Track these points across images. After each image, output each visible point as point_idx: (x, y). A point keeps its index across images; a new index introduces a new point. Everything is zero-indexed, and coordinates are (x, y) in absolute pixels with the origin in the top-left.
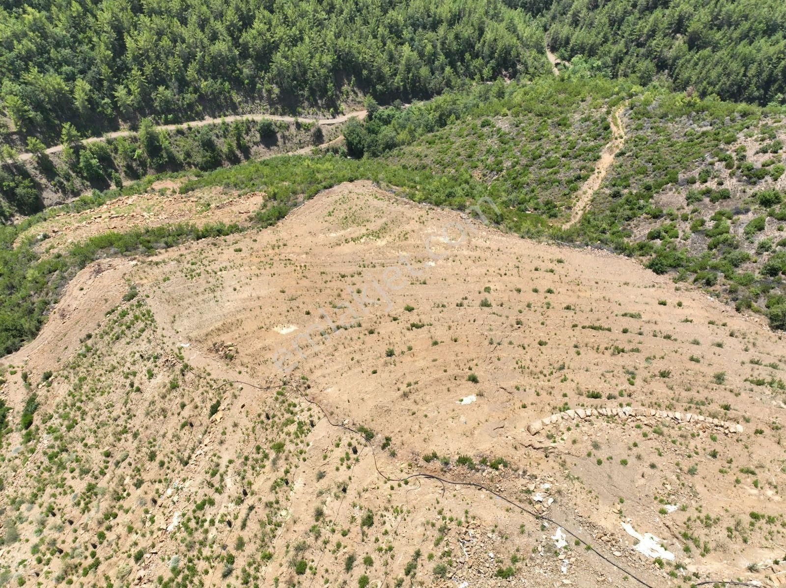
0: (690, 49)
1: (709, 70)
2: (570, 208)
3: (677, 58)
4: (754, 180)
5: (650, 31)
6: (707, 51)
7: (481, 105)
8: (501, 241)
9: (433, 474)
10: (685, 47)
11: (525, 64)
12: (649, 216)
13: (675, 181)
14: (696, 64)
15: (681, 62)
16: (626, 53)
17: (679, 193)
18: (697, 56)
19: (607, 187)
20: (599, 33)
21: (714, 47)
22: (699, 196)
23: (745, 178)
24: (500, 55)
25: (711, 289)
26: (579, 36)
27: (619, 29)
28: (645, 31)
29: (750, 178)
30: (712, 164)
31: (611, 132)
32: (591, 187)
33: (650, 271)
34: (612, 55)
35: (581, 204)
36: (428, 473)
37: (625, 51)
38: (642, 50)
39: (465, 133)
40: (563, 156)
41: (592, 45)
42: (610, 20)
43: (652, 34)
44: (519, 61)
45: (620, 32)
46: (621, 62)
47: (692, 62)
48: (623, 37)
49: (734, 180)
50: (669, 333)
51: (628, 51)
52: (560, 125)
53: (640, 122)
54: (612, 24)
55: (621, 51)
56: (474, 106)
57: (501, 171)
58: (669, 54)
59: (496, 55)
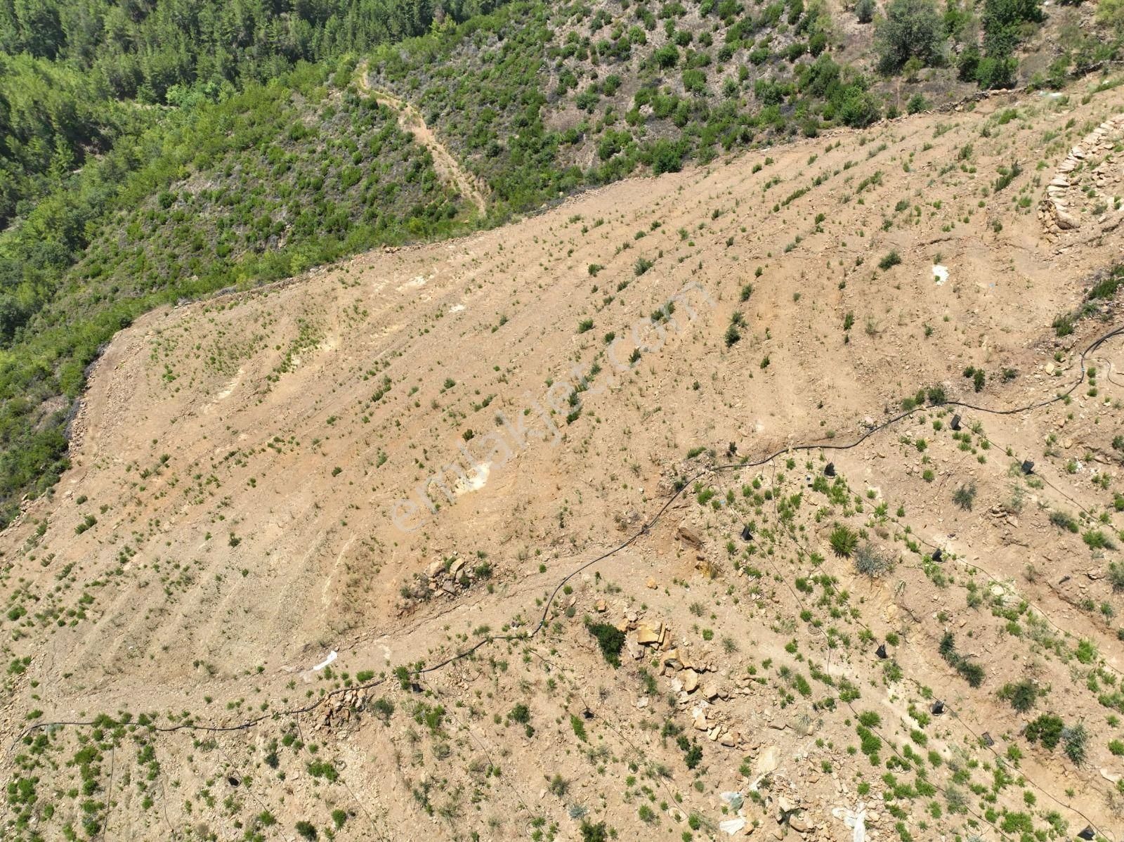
0: (313, 24)
1: (353, 41)
3: (304, 43)
5: (244, 20)
6: (332, 21)
7: (120, 188)
10: (306, 25)
11: (109, 124)
14: (334, 40)
15: (313, 44)
18: (326, 31)
20: (177, 48)
21: (338, 12)
24: (61, 123)
26: (150, 61)
27: (199, 33)
28: (239, 22)
34: (219, 69)
37: (231, 57)
38: (254, 49)
39: (146, 230)
41: (181, 66)
42: (180, 26)
43: (250, 25)
44: (97, 123)
45: (204, 37)
47: (326, 38)
48: (214, 41)
51: (235, 57)
54: (186, 29)
55: (227, 60)
56: (109, 195)
58: (292, 39)
59: (55, 125)
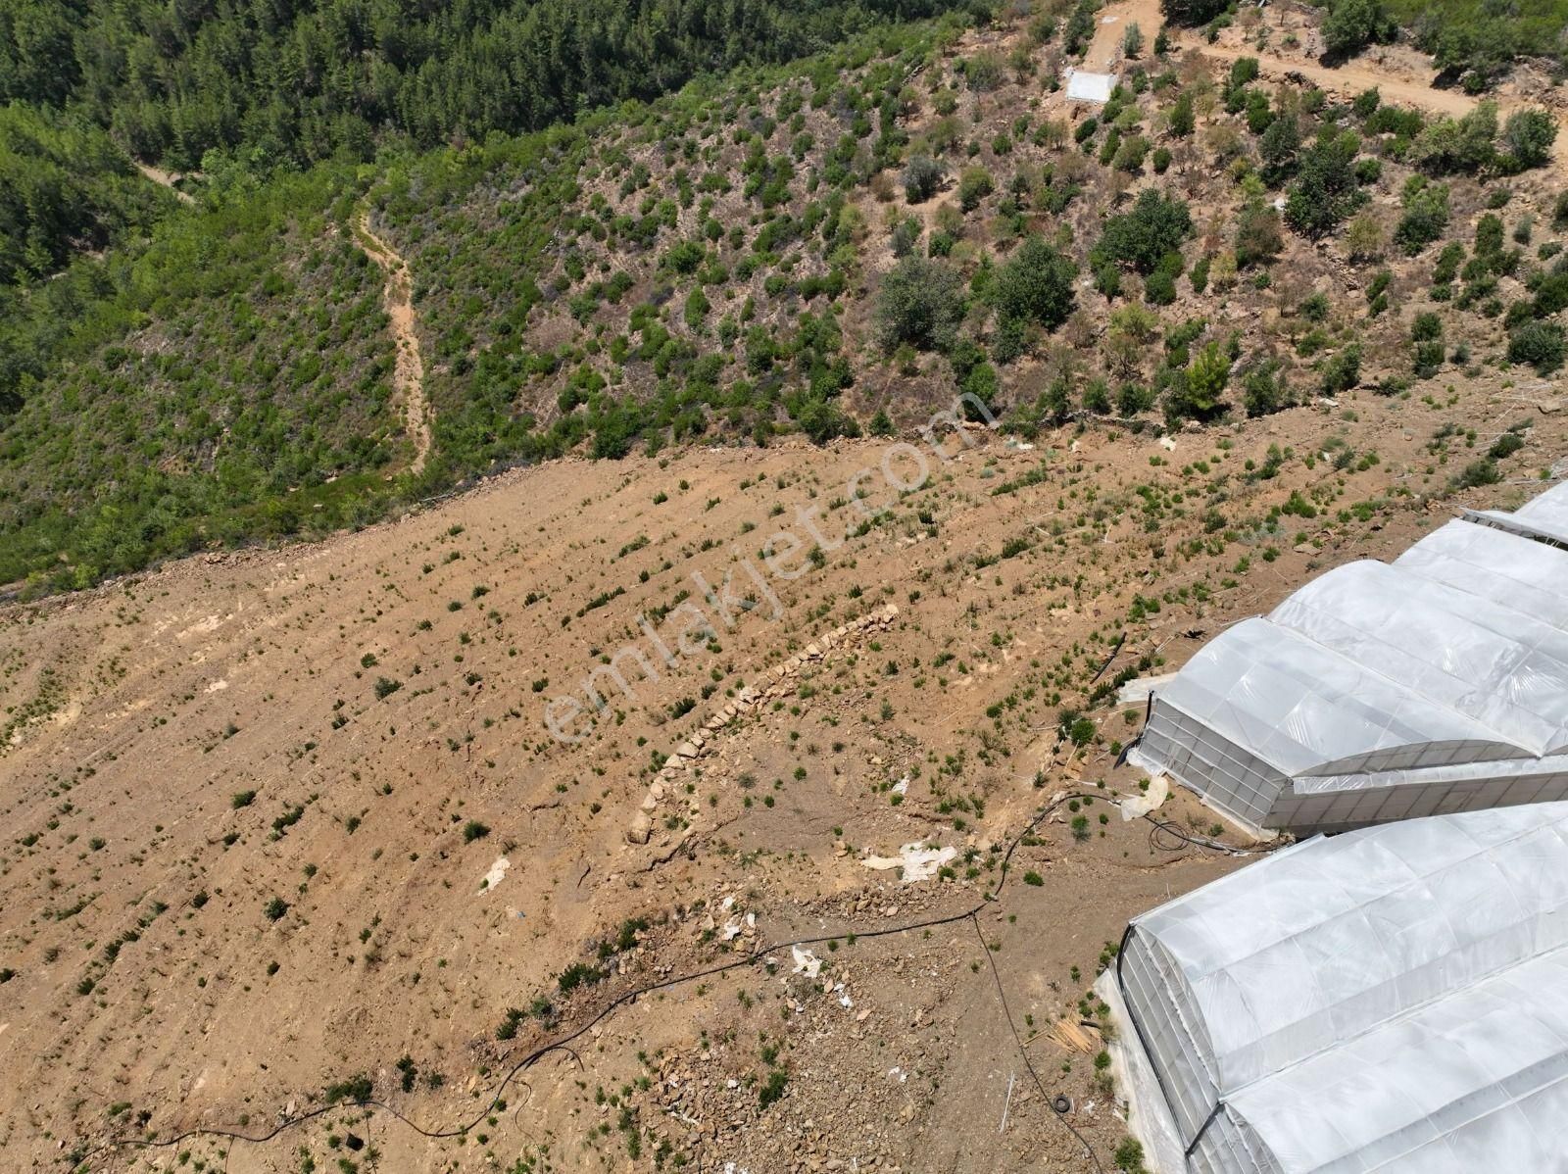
0: (402, 69)
1: (455, 94)
2: (401, 432)
3: (390, 93)
4: (646, 240)
5: (310, 61)
6: (431, 65)
7: (75, 326)
8: (324, 560)
9: (538, 1049)
10: (392, 70)
11: (109, 208)
12: (540, 375)
13: (537, 297)
14: (429, 92)
15: (401, 96)
16: (297, 115)
17: (557, 314)
18: (420, 79)
19: (437, 363)
20: (220, 96)
21: (438, 54)
22: (590, 303)
23: (632, 243)
24: (41, 211)
25: (707, 436)
26: (182, 114)
27: (252, 75)
28: (304, 62)
29: (640, 240)
30: (573, 244)
31: (376, 265)
32: (410, 376)
33: (604, 462)
34: (273, 127)
35: (415, 416)
36: (527, 1054)
37: (292, 111)
38: (323, 100)
39: (83, 398)
40: (321, 348)
41: (223, 123)
42: (225, 66)
43: (320, 65)
44: (93, 207)
45: (258, 81)
46: (298, 134)
47: (419, 89)
48: (271, 88)
49: (621, 254)
50: (705, 538)
51: (297, 110)
52: (271, 294)
53: (413, 225)
54: (234, 72)
55: (284, 115)
56: (60, 335)
57: (219, 432)
58: (374, 89)
59: (32, 214)
